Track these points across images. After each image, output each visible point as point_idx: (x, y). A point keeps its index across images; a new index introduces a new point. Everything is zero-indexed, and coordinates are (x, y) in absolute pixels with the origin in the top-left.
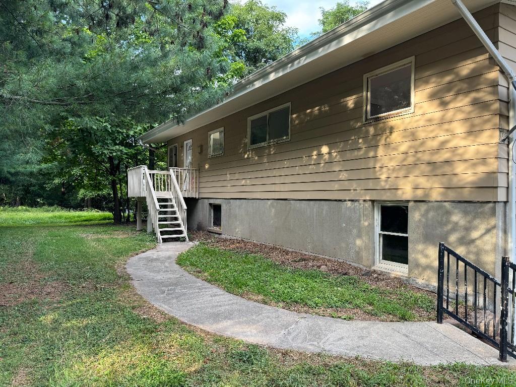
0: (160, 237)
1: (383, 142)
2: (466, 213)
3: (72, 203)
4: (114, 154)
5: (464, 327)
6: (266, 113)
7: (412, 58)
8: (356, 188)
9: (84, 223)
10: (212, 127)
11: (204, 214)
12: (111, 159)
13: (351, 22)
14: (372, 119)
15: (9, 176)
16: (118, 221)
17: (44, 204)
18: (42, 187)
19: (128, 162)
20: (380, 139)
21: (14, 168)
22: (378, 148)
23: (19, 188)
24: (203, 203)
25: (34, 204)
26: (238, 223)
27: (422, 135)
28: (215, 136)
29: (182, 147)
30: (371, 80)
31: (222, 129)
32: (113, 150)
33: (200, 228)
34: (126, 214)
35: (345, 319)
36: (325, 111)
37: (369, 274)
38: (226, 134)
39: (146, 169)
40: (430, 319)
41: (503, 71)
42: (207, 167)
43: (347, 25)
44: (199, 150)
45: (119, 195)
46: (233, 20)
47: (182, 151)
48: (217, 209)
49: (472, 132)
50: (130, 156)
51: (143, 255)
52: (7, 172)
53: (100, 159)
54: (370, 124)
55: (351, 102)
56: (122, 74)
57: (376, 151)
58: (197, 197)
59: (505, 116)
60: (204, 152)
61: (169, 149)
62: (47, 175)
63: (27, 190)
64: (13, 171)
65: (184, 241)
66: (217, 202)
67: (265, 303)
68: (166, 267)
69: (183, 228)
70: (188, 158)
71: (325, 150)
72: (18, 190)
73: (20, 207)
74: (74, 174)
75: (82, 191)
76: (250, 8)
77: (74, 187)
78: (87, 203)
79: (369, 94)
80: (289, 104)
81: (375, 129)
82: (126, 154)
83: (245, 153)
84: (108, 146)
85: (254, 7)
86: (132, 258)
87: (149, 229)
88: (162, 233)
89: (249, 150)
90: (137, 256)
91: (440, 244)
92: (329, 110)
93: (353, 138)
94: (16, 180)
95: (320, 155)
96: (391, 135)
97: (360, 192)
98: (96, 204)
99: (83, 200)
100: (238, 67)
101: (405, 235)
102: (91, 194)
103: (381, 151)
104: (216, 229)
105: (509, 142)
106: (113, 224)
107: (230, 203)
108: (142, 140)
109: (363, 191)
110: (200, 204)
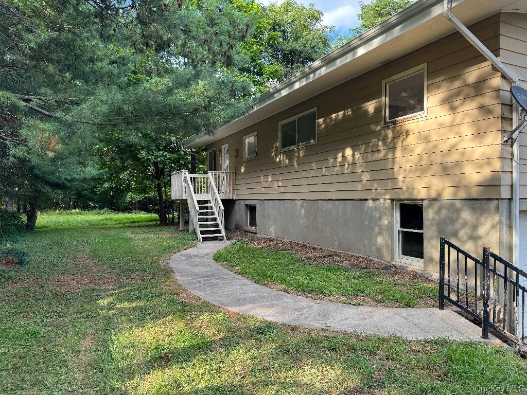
0: (200, 236)
1: (399, 144)
2: (473, 209)
3: (122, 206)
4: (159, 159)
5: (466, 314)
6: (295, 118)
7: (425, 65)
8: (377, 187)
9: (133, 224)
10: (247, 131)
11: (240, 214)
12: (155, 164)
13: (363, 37)
14: (390, 122)
15: (66, 182)
16: (164, 222)
17: (95, 207)
18: (93, 191)
19: (171, 166)
20: (397, 142)
21: (70, 175)
22: (396, 149)
23: (73, 192)
24: (239, 204)
25: (85, 207)
26: (271, 222)
27: (434, 137)
28: (250, 140)
29: (220, 151)
30: (390, 85)
31: (256, 133)
32: (157, 155)
33: (237, 228)
34: (171, 216)
35: (354, 305)
36: (349, 116)
37: (387, 268)
38: (259, 137)
39: (187, 173)
40: (433, 306)
41: (504, 77)
42: (243, 170)
43: (359, 39)
44: (235, 154)
45: (164, 197)
46: (269, 23)
47: (220, 155)
48: (252, 209)
49: (479, 134)
50: (173, 160)
51: (184, 252)
52: (65, 178)
53: (145, 164)
54: (388, 127)
55: (371, 107)
56: (160, 98)
57: (394, 153)
58: (235, 198)
59: (509, 118)
60: (239, 156)
61: (208, 153)
62: (98, 180)
63: (79, 195)
64: (69, 177)
65: (222, 240)
66: (252, 203)
67: (286, 291)
68: (204, 262)
69: (221, 228)
70: (225, 162)
71: (349, 152)
72: (72, 195)
73: (73, 211)
74: (122, 178)
75: (130, 194)
76: (286, 9)
77: (122, 191)
78: (135, 206)
79: (387, 99)
80: (315, 109)
81: (393, 132)
82: (169, 159)
83: (277, 156)
84: (153, 152)
85: (290, 8)
86: (175, 255)
87: (191, 229)
88: (202, 232)
89: (280, 154)
90: (179, 253)
91: (441, 238)
92: (352, 114)
93: (374, 141)
94: (72, 185)
95: (344, 157)
96: (407, 137)
97: (381, 192)
98: (143, 206)
99: (131, 203)
100: (274, 70)
101: (420, 231)
102: (138, 197)
103: (398, 153)
104: (252, 229)
105: (512, 142)
106: (159, 225)
107: (264, 203)
108: (183, 145)
109: (383, 190)
110: (237, 206)
